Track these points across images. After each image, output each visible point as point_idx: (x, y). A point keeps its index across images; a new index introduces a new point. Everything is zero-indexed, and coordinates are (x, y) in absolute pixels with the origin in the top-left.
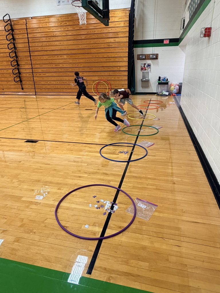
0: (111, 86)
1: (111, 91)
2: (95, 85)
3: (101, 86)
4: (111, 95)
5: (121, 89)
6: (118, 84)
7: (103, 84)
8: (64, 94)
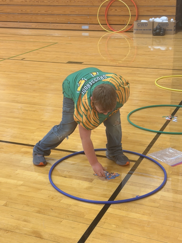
0: (138, 9)
1: (137, 20)
2: (105, 8)
3: (116, 10)
4: (137, 30)
5: (160, 16)
6: (155, 6)
7: (120, 6)
8: (37, 27)
